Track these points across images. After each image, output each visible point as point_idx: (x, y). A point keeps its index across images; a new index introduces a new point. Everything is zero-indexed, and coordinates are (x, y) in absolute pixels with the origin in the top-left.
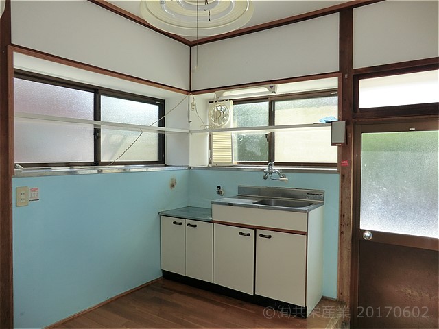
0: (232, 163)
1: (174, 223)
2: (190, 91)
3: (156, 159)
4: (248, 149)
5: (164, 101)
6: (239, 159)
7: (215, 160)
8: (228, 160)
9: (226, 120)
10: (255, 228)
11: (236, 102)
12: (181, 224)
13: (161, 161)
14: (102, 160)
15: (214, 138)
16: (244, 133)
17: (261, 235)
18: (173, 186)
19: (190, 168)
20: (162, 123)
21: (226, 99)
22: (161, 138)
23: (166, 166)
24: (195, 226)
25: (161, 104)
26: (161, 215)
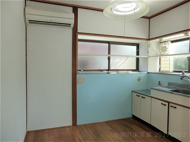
0: (169, 71)
1: (137, 95)
2: (149, 39)
3: (135, 69)
4: (178, 64)
5: (139, 44)
6: (174, 69)
7: (162, 69)
8: (167, 69)
9: (167, 51)
10: (169, 103)
11: (172, 42)
12: (139, 96)
13: (137, 69)
14: (111, 68)
15: (162, 59)
16: (176, 57)
17: (171, 106)
18: (139, 80)
19: (148, 73)
20: (138, 53)
21: (167, 40)
22: (138, 59)
23: (139, 71)
24: (144, 98)
25: (138, 46)
26: (132, 92)
